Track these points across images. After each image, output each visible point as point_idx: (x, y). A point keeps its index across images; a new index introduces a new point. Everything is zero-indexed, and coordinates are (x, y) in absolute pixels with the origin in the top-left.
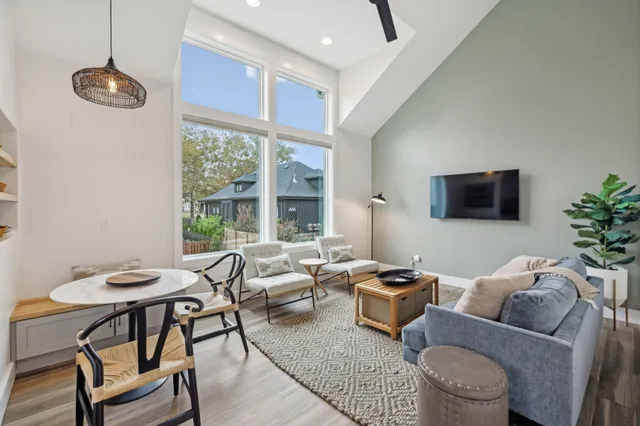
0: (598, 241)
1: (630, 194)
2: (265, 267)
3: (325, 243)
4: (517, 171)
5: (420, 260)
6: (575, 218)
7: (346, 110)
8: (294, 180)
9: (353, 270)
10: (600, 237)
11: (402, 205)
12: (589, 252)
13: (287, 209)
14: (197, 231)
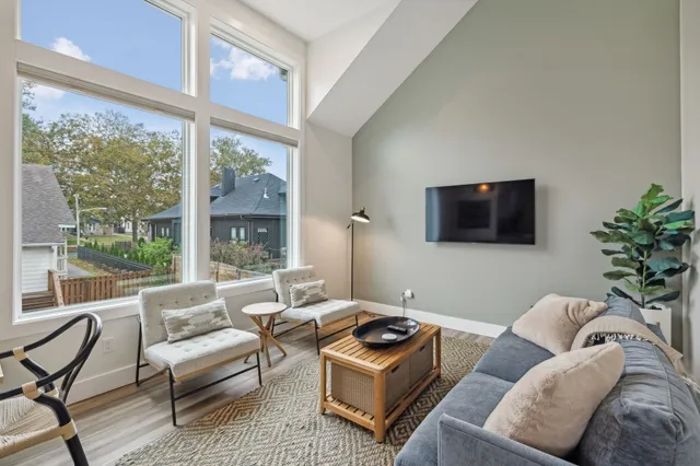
0: (634, 272)
1: (676, 211)
2: (179, 324)
3: (286, 279)
4: (532, 181)
5: (413, 296)
6: (605, 242)
7: (318, 96)
8: (265, 196)
9: (323, 318)
10: (638, 265)
11: (390, 224)
12: (620, 284)
13: (255, 230)
14: (136, 258)
